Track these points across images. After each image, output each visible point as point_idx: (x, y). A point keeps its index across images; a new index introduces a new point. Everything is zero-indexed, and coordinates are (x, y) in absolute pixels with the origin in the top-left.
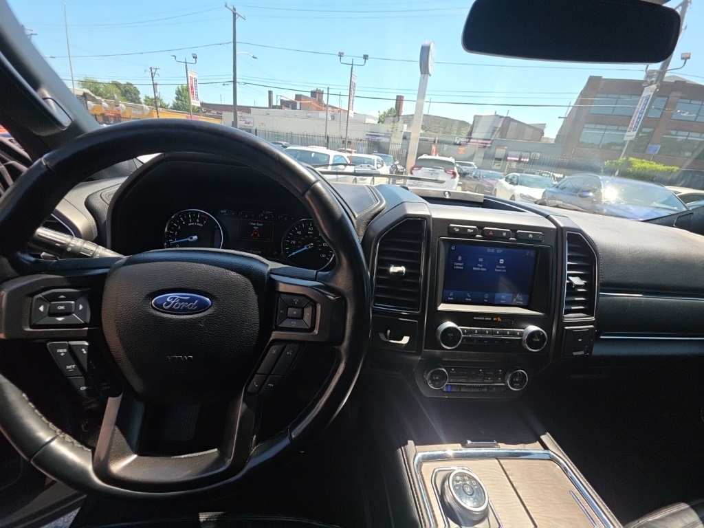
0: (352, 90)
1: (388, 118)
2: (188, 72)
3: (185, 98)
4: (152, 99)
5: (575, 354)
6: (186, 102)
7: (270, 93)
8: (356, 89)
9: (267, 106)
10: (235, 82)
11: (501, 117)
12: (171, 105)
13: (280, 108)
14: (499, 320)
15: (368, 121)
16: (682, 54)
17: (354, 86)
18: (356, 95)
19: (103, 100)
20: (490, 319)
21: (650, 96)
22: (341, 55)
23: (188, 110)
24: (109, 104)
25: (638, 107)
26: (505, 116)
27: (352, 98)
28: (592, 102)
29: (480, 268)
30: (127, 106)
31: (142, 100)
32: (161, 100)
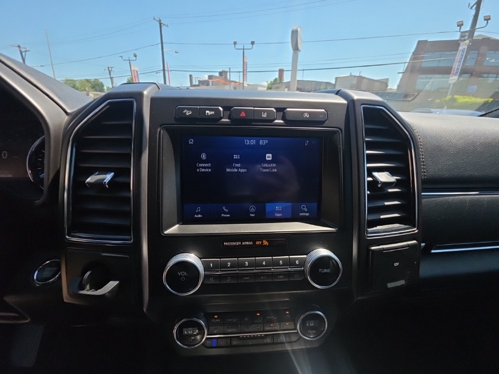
0: (245, 67)
1: (274, 85)
2: (132, 66)
5: (390, 285)
7: (191, 76)
8: (248, 66)
9: (189, 85)
10: (164, 70)
11: (355, 76)
13: (198, 86)
14: (266, 243)
15: (260, 89)
16: (484, 17)
17: (247, 64)
18: (248, 70)
20: (251, 243)
21: (465, 48)
22: (235, 43)
25: (457, 58)
26: (358, 75)
27: (245, 73)
28: (422, 58)
29: (237, 168)
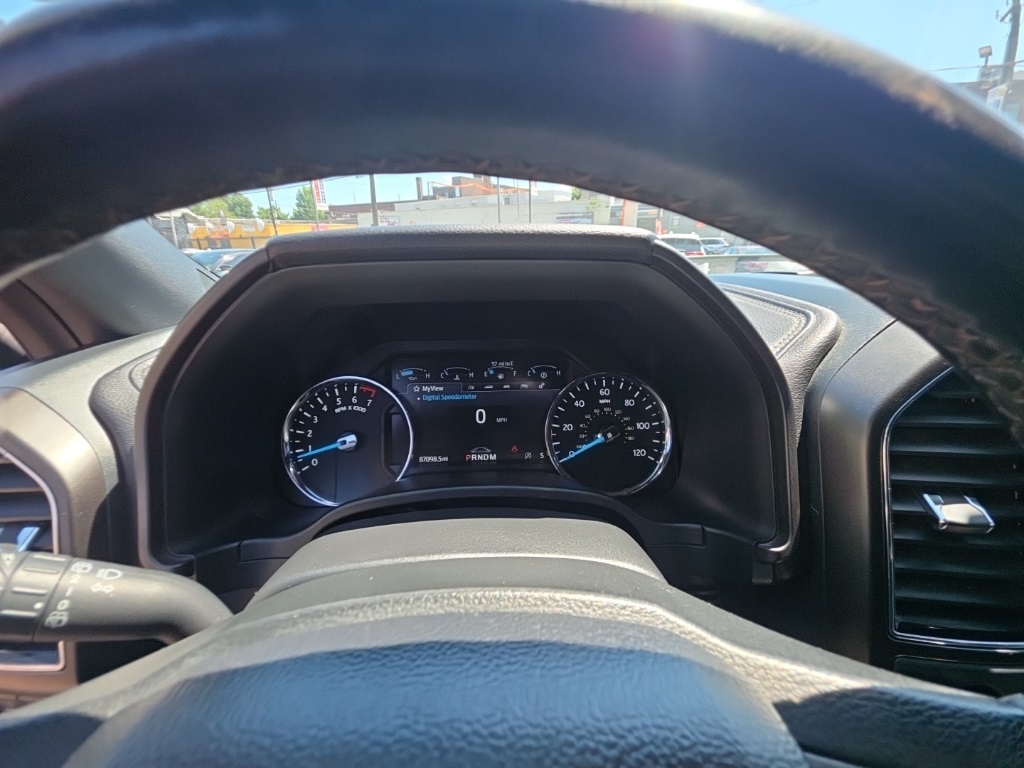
3: (308, 203)
4: (267, 211)
6: (310, 207)
9: (416, 198)
12: (291, 215)
13: (433, 198)
15: (558, 198)
19: (206, 220)
23: (313, 218)
24: (214, 224)
30: (236, 223)
31: (255, 214)
32: (278, 210)
